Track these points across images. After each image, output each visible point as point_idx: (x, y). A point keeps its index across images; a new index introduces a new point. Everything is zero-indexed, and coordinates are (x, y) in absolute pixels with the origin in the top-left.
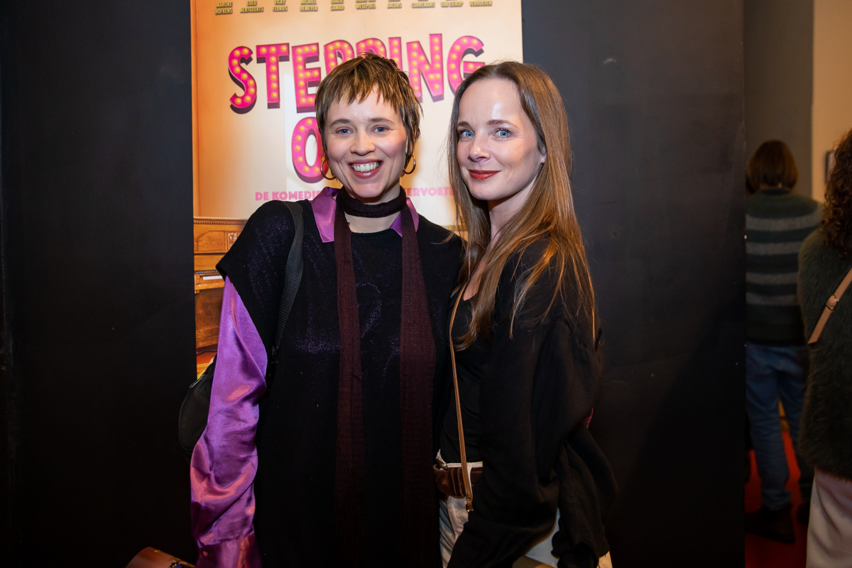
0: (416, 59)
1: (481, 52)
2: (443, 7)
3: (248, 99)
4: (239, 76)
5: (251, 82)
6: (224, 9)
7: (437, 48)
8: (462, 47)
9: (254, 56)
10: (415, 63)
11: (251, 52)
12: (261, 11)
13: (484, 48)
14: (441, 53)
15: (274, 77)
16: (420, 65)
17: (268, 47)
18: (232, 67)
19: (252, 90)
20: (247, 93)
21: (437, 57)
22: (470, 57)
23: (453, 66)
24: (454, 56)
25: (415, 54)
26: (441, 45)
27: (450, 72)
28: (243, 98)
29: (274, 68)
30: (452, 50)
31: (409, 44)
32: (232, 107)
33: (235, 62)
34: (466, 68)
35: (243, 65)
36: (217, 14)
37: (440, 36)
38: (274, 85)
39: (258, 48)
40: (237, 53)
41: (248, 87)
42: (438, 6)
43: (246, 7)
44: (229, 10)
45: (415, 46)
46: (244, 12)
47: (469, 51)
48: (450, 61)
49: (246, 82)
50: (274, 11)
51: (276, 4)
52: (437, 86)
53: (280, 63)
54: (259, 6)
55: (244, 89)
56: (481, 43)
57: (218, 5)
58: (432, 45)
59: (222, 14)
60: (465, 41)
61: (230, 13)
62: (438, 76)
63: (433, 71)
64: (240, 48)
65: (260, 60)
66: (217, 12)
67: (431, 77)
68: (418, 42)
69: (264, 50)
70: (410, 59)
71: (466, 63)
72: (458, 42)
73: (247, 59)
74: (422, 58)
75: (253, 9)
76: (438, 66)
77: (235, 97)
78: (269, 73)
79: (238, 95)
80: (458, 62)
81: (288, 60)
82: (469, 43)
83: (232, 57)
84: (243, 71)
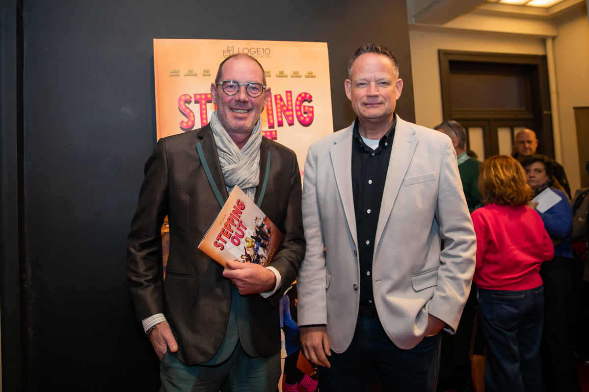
0: (280, 104)
1: (311, 101)
2: (292, 77)
3: (190, 123)
4: (185, 111)
5: (192, 114)
6: (174, 73)
7: (289, 98)
8: (303, 98)
9: (193, 100)
10: (279, 106)
11: (191, 98)
12: (196, 75)
13: (312, 99)
14: (291, 101)
15: (204, 112)
16: (282, 107)
17: (201, 95)
18: (180, 106)
19: (192, 119)
20: (189, 120)
21: (290, 103)
22: (306, 104)
23: (298, 108)
24: (298, 103)
25: (278, 101)
26: (291, 96)
27: (297, 111)
28: (187, 123)
29: (204, 107)
30: (297, 100)
31: (276, 96)
32: (181, 128)
33: (182, 103)
34: (304, 109)
35: (187, 104)
36: (171, 76)
37: (290, 92)
38: (204, 116)
39: (195, 95)
40: (183, 98)
41: (190, 117)
42: (289, 76)
43: (187, 73)
44: (177, 74)
45: (278, 97)
46: (186, 75)
47: (306, 100)
48: (296, 105)
49: (189, 114)
50: (203, 75)
51: (204, 72)
52: (290, 118)
53: (208, 105)
54: (194, 72)
55: (187, 117)
56: (311, 97)
57: (171, 71)
58: (287, 97)
59: (173, 76)
60: (303, 95)
61: (178, 76)
62: (291, 113)
63: (288, 110)
64: (185, 95)
65: (196, 102)
66: (170, 74)
67: (287, 113)
68: (280, 95)
69: (198, 97)
70: (276, 104)
71: (304, 107)
72: (300, 95)
73: (189, 102)
74: (282, 103)
75: (191, 74)
76: (290, 108)
77: (183, 122)
78: (201, 109)
79: (184, 121)
80: (300, 106)
81: (212, 102)
82: (305, 96)
83: (180, 100)
84: (187, 108)
